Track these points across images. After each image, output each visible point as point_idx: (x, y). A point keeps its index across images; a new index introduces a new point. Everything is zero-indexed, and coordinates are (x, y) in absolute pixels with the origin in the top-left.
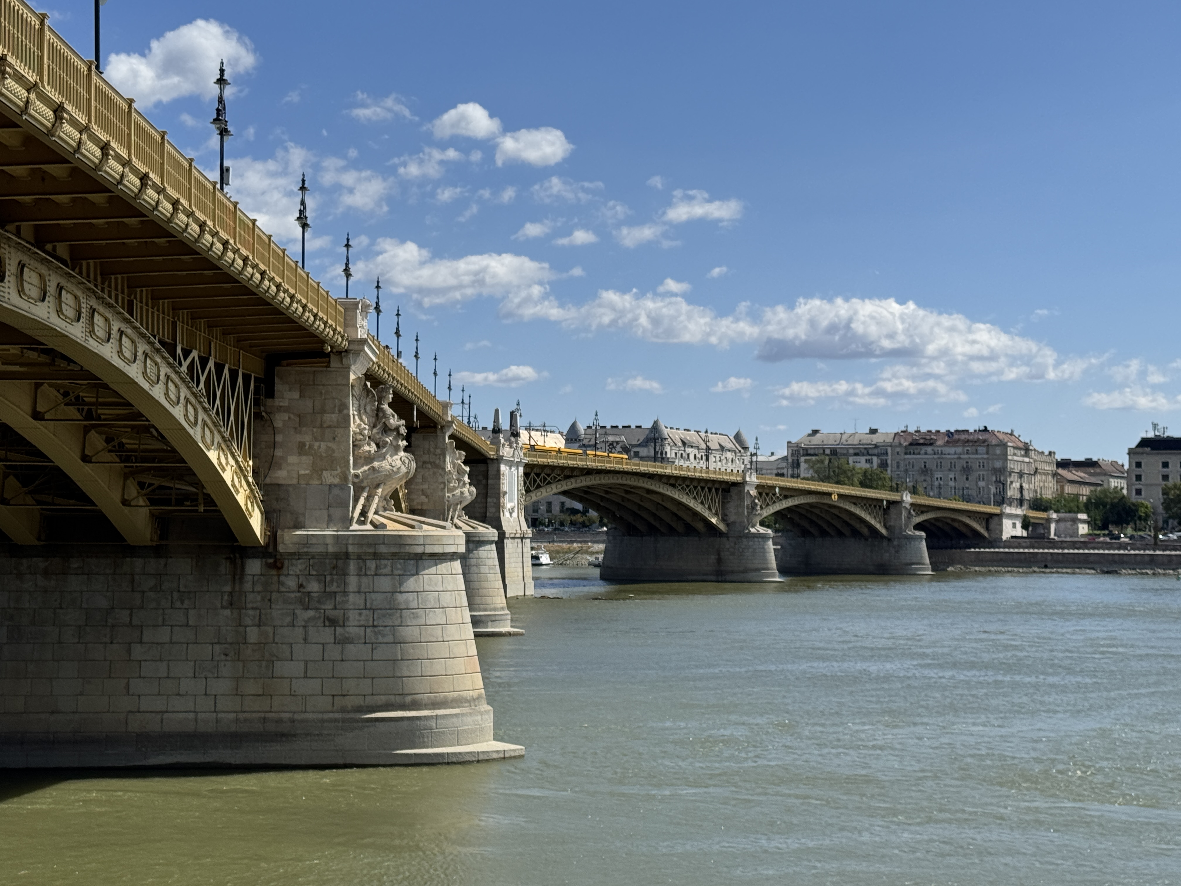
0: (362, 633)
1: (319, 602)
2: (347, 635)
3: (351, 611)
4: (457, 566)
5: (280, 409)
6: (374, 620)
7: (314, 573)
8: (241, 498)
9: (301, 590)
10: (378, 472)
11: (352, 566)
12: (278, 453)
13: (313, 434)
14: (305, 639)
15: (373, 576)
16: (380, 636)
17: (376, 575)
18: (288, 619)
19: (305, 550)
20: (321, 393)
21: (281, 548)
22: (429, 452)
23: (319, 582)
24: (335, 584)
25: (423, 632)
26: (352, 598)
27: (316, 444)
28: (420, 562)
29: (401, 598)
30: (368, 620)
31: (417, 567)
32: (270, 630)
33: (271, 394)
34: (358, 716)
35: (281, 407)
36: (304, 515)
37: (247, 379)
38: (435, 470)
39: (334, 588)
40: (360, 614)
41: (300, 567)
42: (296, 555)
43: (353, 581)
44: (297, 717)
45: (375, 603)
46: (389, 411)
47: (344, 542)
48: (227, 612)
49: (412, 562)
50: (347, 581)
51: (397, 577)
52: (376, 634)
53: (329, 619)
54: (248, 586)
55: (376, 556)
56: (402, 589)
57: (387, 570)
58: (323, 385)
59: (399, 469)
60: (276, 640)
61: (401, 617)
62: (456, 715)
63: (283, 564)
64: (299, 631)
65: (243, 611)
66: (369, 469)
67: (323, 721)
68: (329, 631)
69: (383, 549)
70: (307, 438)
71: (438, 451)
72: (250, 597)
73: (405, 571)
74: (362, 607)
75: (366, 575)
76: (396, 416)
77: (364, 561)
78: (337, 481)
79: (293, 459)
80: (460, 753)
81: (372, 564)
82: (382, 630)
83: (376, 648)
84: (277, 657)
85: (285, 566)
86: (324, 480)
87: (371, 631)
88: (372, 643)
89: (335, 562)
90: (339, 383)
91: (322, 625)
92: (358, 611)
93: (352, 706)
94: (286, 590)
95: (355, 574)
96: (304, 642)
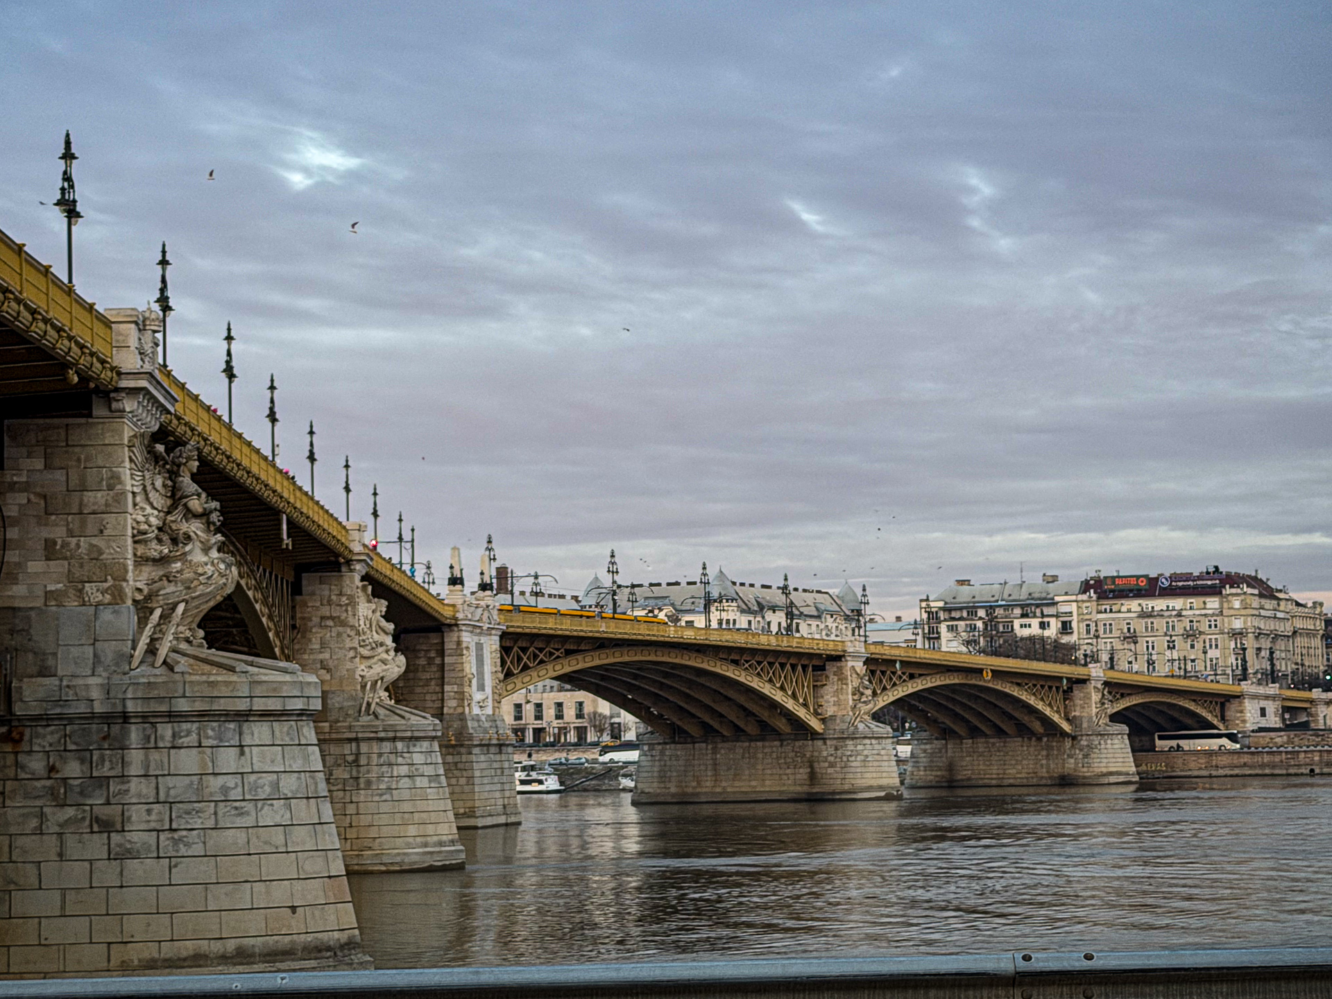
0: (153, 842)
1: (82, 793)
2: (129, 846)
3: (134, 807)
4: (307, 731)
5: (13, 487)
6: (171, 820)
7: (74, 747)
9: (53, 775)
11: (135, 734)
12: (11, 557)
13: (68, 525)
14: (60, 855)
15: (169, 748)
16: (181, 846)
17: (173, 747)
18: (34, 823)
19: (58, 711)
20: (79, 460)
21: (18, 710)
22: (330, 602)
23: (82, 761)
24: (107, 764)
25: (253, 839)
26: (134, 785)
27: (74, 541)
28: (245, 725)
29: (216, 783)
30: (161, 821)
31: (240, 733)
35: (15, 483)
36: (55, 654)
38: (341, 629)
39: (105, 771)
40: (149, 812)
41: (50, 738)
42: (44, 719)
43: (135, 757)
45: (172, 792)
46: (194, 487)
47: (120, 696)
49: (232, 726)
50: (126, 758)
51: (208, 751)
52: (176, 842)
53: (97, 820)
55: (172, 717)
56: (217, 770)
57: (192, 739)
58: (81, 446)
59: (210, 578)
60: (14, 858)
61: (216, 814)
63: (22, 735)
64: (51, 842)
66: (162, 579)
68: (99, 840)
69: (183, 706)
70: (58, 533)
71: (344, 600)
73: (221, 740)
74: (151, 800)
75: (156, 748)
77: (154, 725)
78: (107, 599)
79: (35, 566)
81: (166, 731)
82: (186, 837)
83: (176, 866)
84: (16, 884)
85: (26, 737)
86: (87, 599)
87: (168, 839)
88: (170, 858)
89: (106, 729)
90: (107, 442)
91: (88, 830)
92: (146, 807)
93: (140, 960)
94: (29, 776)
95: (140, 746)
96: (59, 859)
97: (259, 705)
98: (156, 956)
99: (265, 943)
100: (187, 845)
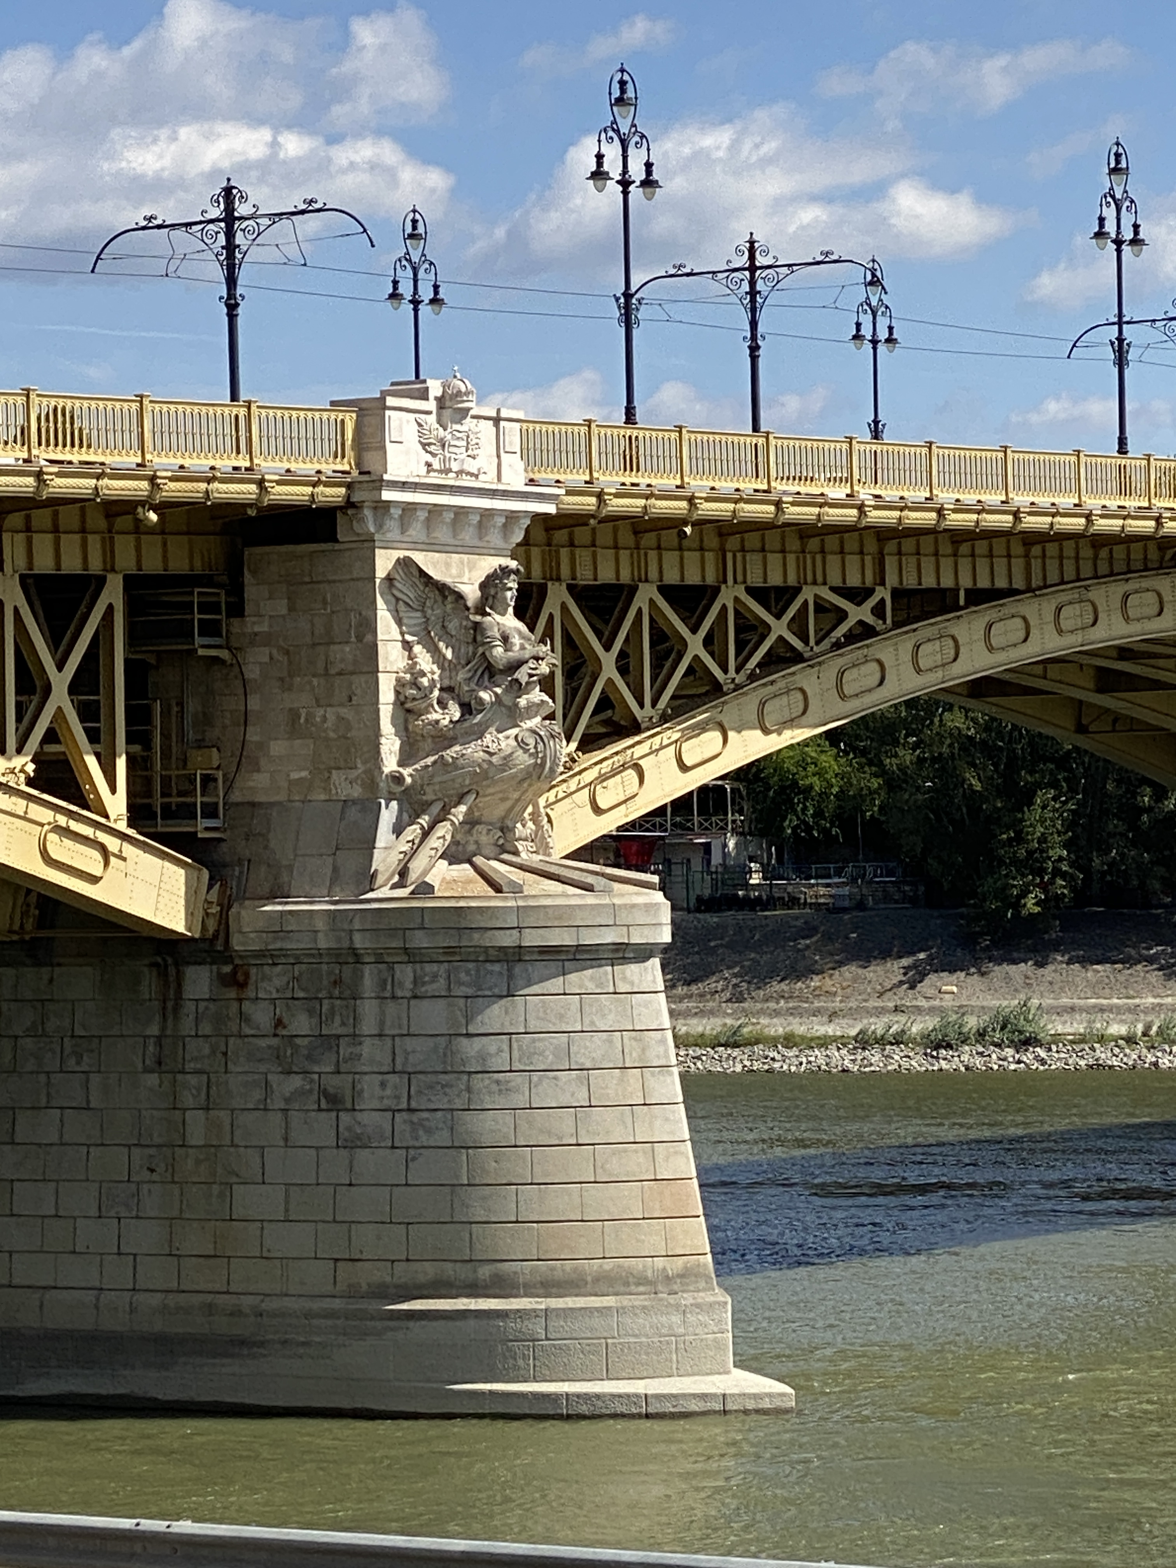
0: (388, 1126)
1: (309, 1057)
2: (359, 1131)
3: (367, 1078)
5: (254, 639)
6: (409, 1097)
7: (301, 995)
9: (279, 1031)
11: (368, 978)
12: (254, 735)
13: (313, 689)
14: (286, 1139)
15: (409, 999)
16: (421, 1133)
17: (415, 997)
18: (257, 1094)
19: (278, 945)
20: (325, 602)
21: (237, 944)
23: (311, 1012)
24: (337, 1020)
25: (523, 1125)
26: (367, 1048)
27: (320, 712)
28: (518, 969)
29: (471, 1048)
30: (398, 1097)
31: (511, 977)
32: (224, 1116)
33: (238, 608)
35: (256, 634)
36: (290, 868)
39: (336, 1028)
40: (383, 1085)
41: (278, 982)
42: (264, 955)
43: (369, 1011)
44: (270, 1305)
45: (412, 1059)
48: (153, 1080)
49: (497, 967)
50: (360, 1010)
51: (462, 1002)
52: (415, 1126)
53: (327, 1094)
54: (187, 1026)
55: (412, 956)
56: (472, 1030)
57: (440, 986)
58: (329, 582)
60: (236, 1141)
61: (469, 1090)
62: (602, 1311)
63: (247, 975)
64: (276, 1121)
65: (179, 1077)
68: (327, 1121)
69: (420, 940)
70: (303, 701)
72: (192, 1046)
73: (480, 988)
74: (385, 1069)
75: (394, 997)
77: (391, 966)
78: (356, 792)
80: (598, 1396)
81: (406, 974)
82: (427, 1119)
83: (414, 1159)
84: (237, 1175)
85: (253, 978)
86: (334, 792)
87: (405, 1122)
88: (407, 1148)
89: (337, 972)
90: (355, 575)
91: (316, 1107)
92: (380, 1077)
93: (369, 1285)
94: (252, 1032)
95: (373, 995)
96: (282, 1143)
97: (531, 939)
98: (388, 1279)
99: (533, 1271)
100: (429, 1131)
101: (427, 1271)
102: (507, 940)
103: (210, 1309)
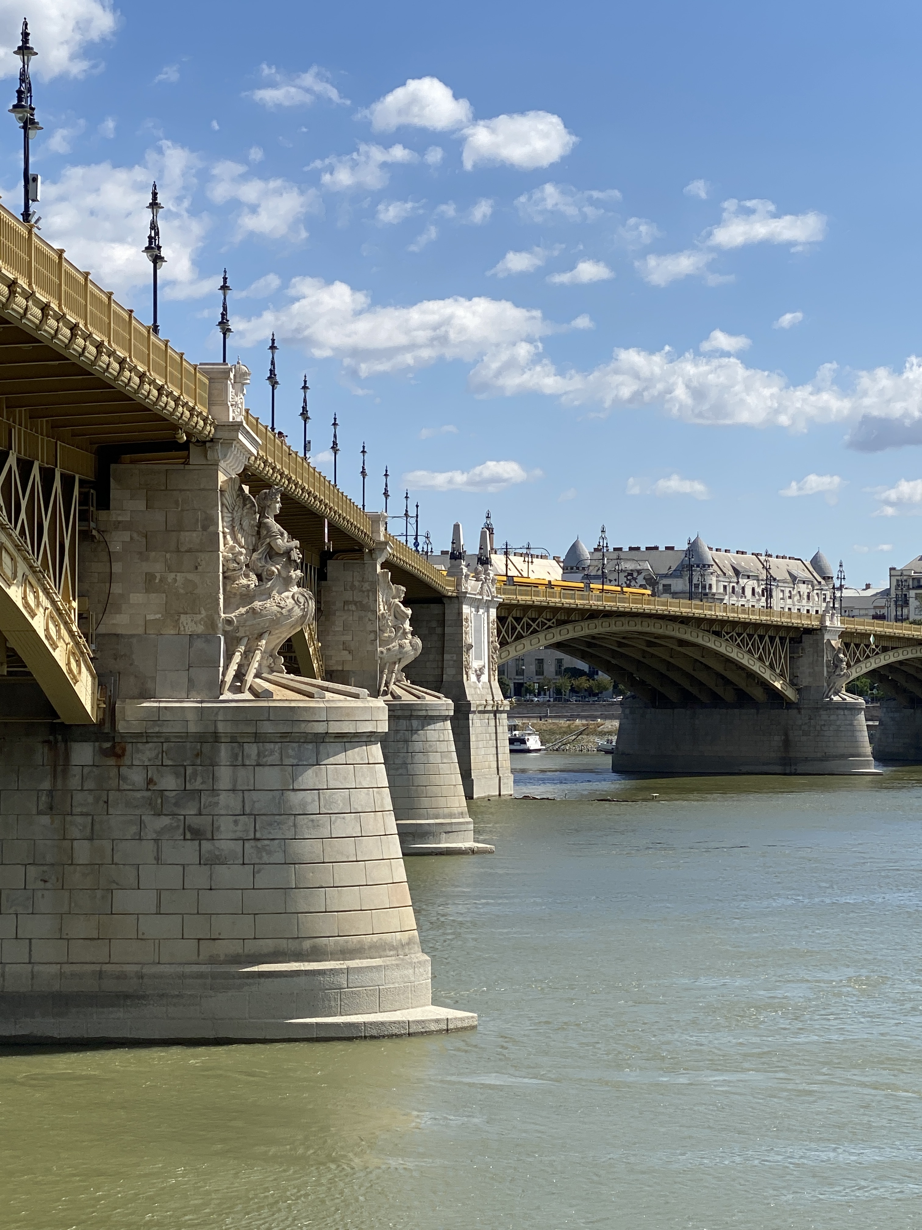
0: (239, 850)
1: (176, 804)
2: (217, 853)
3: (223, 818)
4: (376, 751)
5: (117, 525)
6: (255, 831)
7: (170, 763)
8: (60, 655)
9: (150, 787)
10: (262, 616)
11: (224, 752)
12: (117, 589)
13: (166, 561)
14: (157, 858)
15: (254, 766)
16: (264, 854)
17: (258, 765)
18: (134, 829)
19: (157, 729)
20: (177, 503)
21: (121, 727)
22: (353, 587)
23: (177, 775)
24: (199, 779)
25: (328, 849)
26: (223, 798)
27: (171, 577)
28: (322, 747)
29: (295, 798)
30: (246, 831)
31: (318, 754)
32: (107, 844)
33: (104, 504)
34: (233, 969)
35: (119, 522)
36: (154, 679)
37: (68, 483)
38: (363, 613)
39: (197, 784)
40: (236, 822)
41: (149, 754)
42: (144, 737)
43: (224, 774)
44: (146, 970)
45: (257, 805)
46: (276, 527)
47: (213, 718)
48: (45, 820)
49: (310, 746)
50: (216, 774)
51: (289, 768)
52: (259, 850)
53: (191, 829)
54: (74, 782)
55: (258, 738)
56: (296, 787)
57: (275, 758)
58: (181, 490)
59: (290, 611)
60: (116, 860)
61: (295, 825)
62: (377, 968)
63: (124, 750)
64: (149, 847)
65: (69, 818)
66: (247, 612)
67: (183, 976)
68: (191, 847)
69: (267, 728)
70: (157, 568)
71: (366, 586)
72: (79, 797)
73: (300, 760)
74: (238, 812)
75: (244, 765)
76: (286, 534)
77: (241, 745)
78: (200, 629)
79: (136, 598)
80: (382, 1023)
81: (252, 750)
82: (268, 845)
83: (259, 872)
84: (117, 884)
85: (128, 753)
86: (182, 629)
87: (252, 847)
88: (254, 864)
89: (199, 747)
90: (202, 487)
91: (182, 837)
92: (235, 818)
93: (226, 955)
94: (130, 787)
95: (228, 763)
96: (155, 862)
97: (334, 728)
98: (241, 951)
99: (336, 943)
100: (269, 853)
101: (267, 945)
102: (320, 728)
103: (101, 975)
